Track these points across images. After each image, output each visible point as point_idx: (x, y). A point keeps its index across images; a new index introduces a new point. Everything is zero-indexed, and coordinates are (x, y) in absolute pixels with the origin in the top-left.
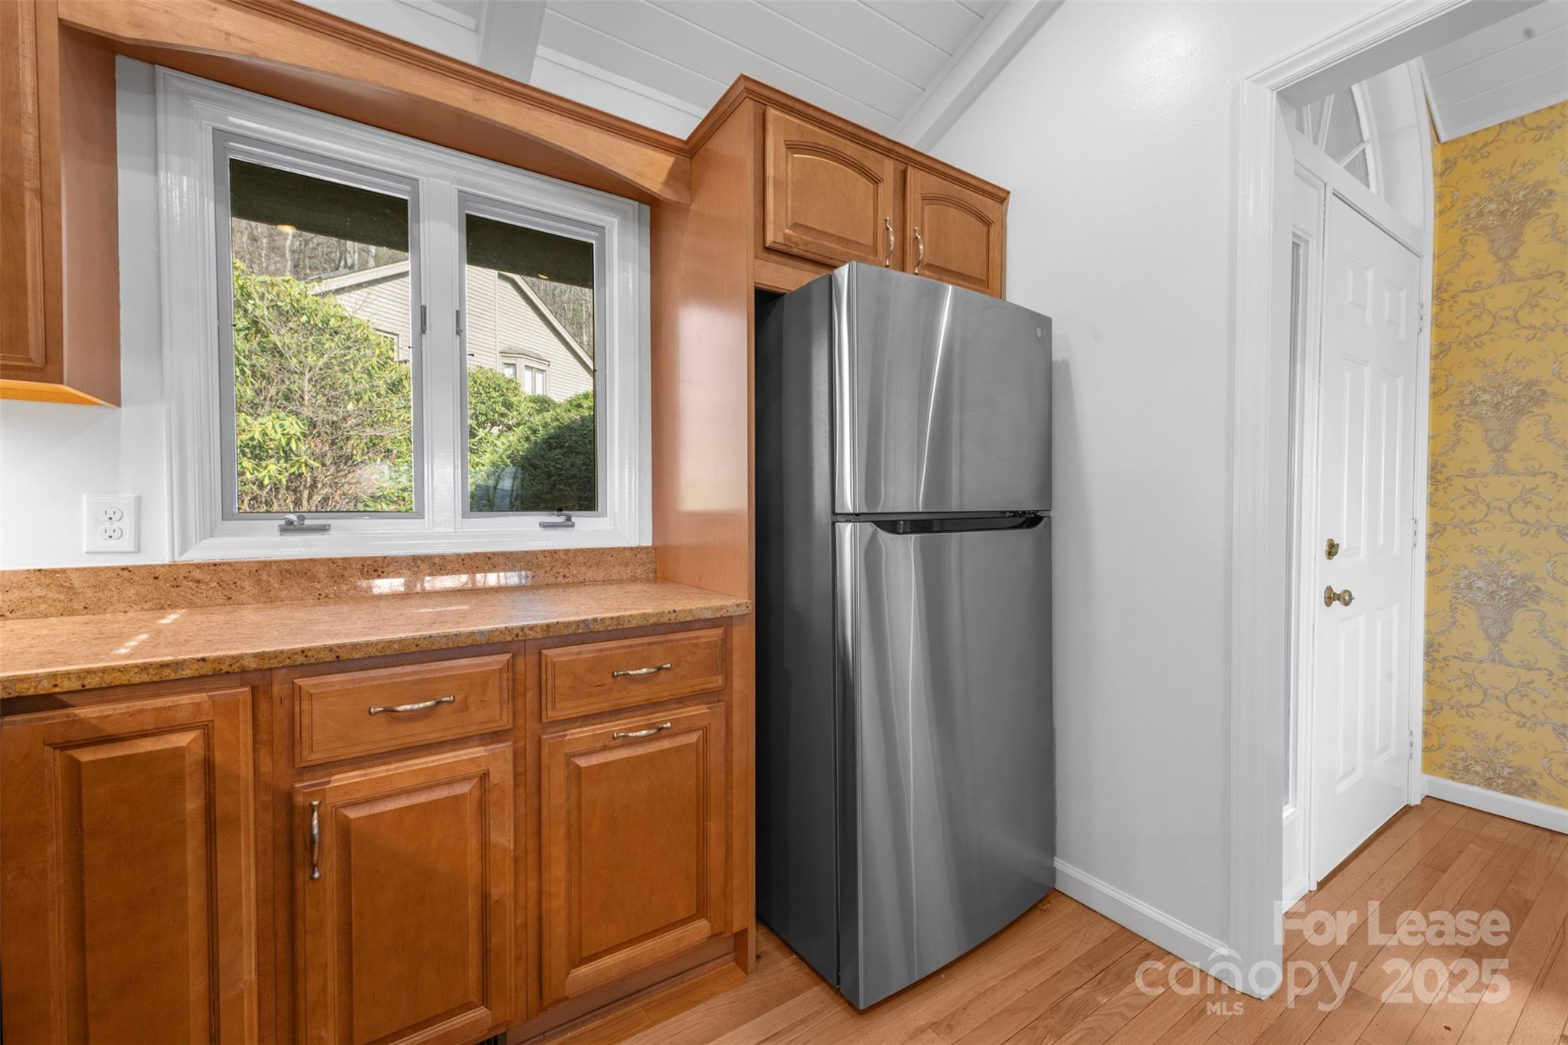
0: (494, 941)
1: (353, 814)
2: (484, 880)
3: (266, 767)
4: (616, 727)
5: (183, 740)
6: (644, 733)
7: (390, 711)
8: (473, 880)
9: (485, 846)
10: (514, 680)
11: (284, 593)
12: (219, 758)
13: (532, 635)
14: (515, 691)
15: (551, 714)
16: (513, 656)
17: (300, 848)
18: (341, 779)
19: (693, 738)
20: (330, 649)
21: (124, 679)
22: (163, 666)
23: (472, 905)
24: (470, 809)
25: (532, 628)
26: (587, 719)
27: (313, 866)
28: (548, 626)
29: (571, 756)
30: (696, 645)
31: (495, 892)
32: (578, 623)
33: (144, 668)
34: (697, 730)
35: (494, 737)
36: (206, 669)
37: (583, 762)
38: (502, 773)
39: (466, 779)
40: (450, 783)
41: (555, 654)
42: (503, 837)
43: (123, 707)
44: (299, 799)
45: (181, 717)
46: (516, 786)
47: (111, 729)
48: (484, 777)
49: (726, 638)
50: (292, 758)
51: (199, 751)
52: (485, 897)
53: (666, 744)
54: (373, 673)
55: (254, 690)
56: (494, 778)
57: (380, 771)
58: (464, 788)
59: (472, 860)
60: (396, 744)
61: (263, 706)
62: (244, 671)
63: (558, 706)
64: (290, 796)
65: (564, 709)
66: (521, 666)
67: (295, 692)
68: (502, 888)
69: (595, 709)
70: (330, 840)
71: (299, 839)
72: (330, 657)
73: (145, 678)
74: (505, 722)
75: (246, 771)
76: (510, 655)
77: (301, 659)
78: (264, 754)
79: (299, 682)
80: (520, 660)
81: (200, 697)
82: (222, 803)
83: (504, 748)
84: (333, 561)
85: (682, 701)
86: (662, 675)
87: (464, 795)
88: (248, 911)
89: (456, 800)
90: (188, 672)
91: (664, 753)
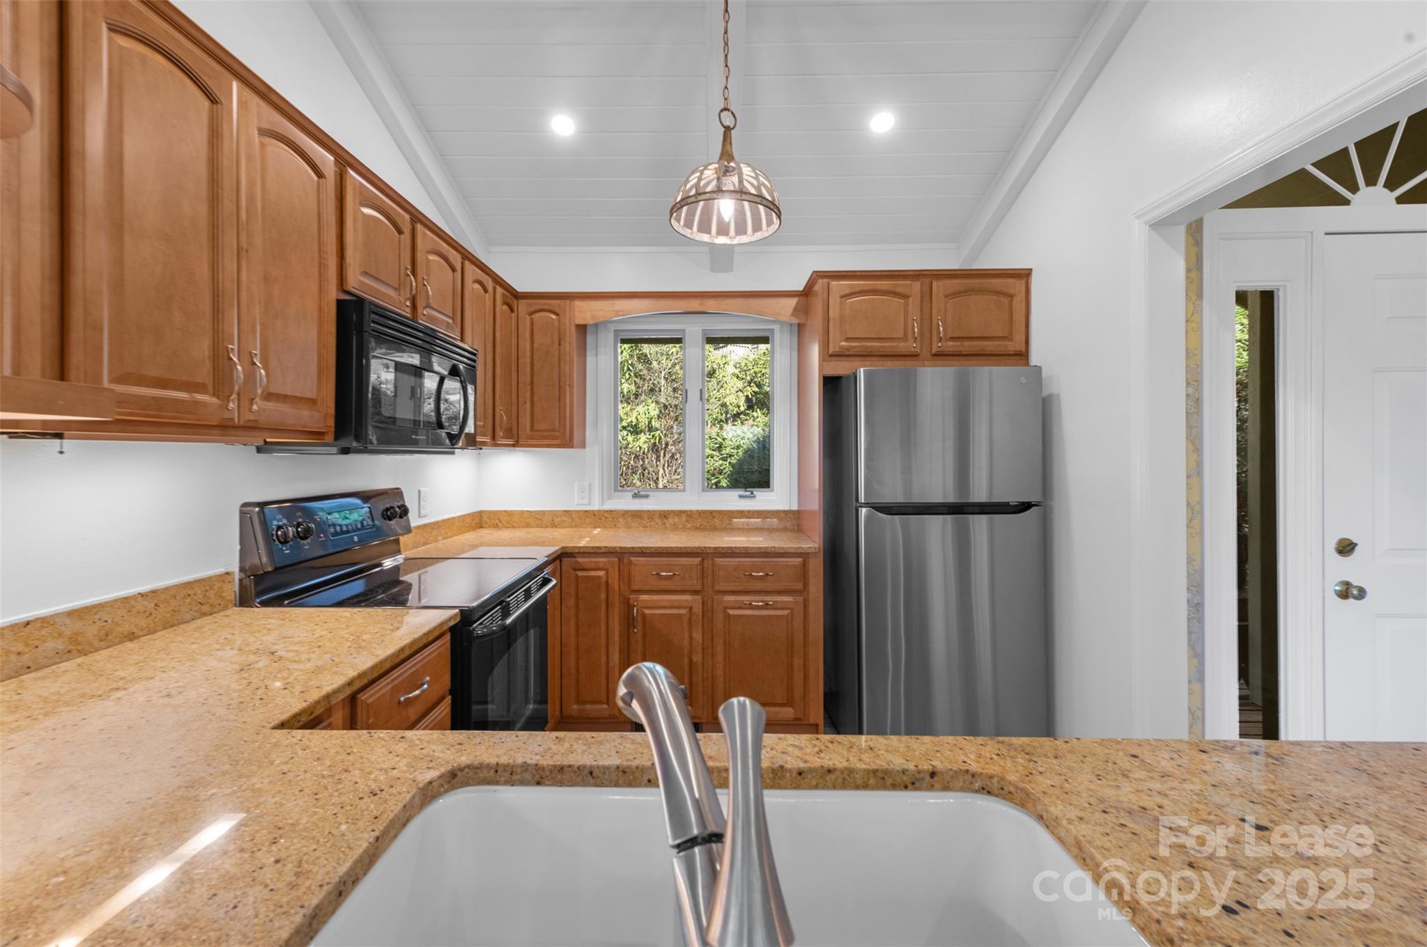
0: (694, 679)
1: (647, 611)
2: (691, 652)
3: (622, 588)
4: (746, 599)
5: (601, 573)
6: (760, 604)
7: (658, 574)
8: (686, 651)
9: (691, 638)
10: (703, 570)
11: (633, 524)
12: (610, 582)
13: (709, 551)
14: (703, 575)
15: (717, 587)
16: (703, 559)
17: (631, 620)
18: (644, 597)
19: (786, 612)
20: (640, 548)
21: (588, 551)
22: (597, 548)
23: (686, 661)
24: (685, 620)
25: (709, 548)
26: (733, 593)
27: (634, 627)
28: (716, 548)
29: (726, 608)
30: (787, 566)
31: (695, 659)
32: (728, 548)
33: (593, 548)
34: (788, 609)
35: (696, 592)
36: (607, 550)
37: (731, 612)
38: (698, 609)
39: (684, 608)
40: (679, 608)
41: (719, 561)
42: (698, 636)
43: (587, 560)
44: (631, 602)
45: (601, 565)
46: (703, 616)
47: (586, 567)
48: (691, 608)
49: (805, 564)
50: (629, 587)
51: (604, 579)
52: (691, 660)
53: (771, 612)
54: (653, 559)
55: (619, 559)
56: (694, 610)
57: (655, 597)
58: (683, 611)
59: (686, 642)
60: (659, 588)
61: (622, 566)
62: (617, 552)
63: (721, 584)
64: (628, 600)
65: (722, 586)
66: (706, 565)
67: (630, 562)
68: (697, 658)
69: (737, 589)
70: (639, 619)
71: (631, 617)
72: (639, 551)
73: (592, 551)
74: (699, 587)
75: (616, 587)
76: (700, 559)
77: (631, 551)
78: (621, 583)
79: (632, 559)
80: (705, 561)
81: (605, 560)
82: (611, 598)
83: (698, 598)
84: (649, 511)
85: (780, 593)
86: (769, 577)
87: (683, 614)
88: (616, 637)
89: (680, 615)
90: (602, 551)
91: (770, 616)
